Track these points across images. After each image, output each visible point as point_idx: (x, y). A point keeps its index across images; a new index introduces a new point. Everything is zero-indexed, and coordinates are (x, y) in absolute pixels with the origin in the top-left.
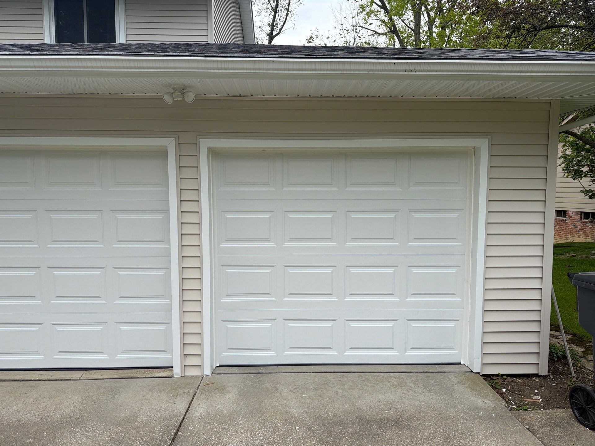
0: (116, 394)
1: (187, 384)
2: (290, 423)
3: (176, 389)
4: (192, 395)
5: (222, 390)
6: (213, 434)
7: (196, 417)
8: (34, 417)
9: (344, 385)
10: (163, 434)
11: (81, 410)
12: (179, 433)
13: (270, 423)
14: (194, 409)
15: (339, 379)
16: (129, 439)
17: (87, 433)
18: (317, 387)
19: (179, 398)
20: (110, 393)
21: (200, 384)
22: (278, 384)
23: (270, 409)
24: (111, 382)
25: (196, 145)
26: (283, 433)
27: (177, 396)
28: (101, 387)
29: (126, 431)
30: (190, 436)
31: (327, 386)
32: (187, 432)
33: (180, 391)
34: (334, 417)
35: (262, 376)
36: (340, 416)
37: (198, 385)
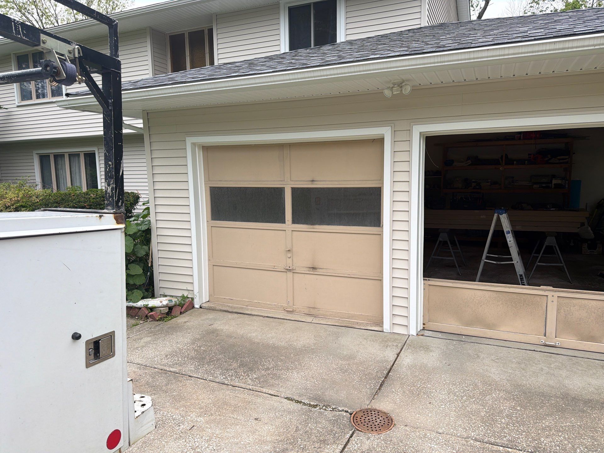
0: (339, 337)
1: (395, 339)
2: (490, 385)
3: (386, 342)
4: (400, 348)
5: (427, 349)
6: (418, 380)
7: (404, 365)
8: (283, 343)
9: (551, 364)
10: (377, 372)
11: (315, 344)
12: (390, 374)
13: (470, 381)
14: (402, 359)
15: (546, 358)
16: (352, 370)
17: (320, 360)
18: (520, 361)
19: (389, 348)
20: (334, 336)
21: (407, 340)
22: (479, 352)
23: (471, 371)
24: (334, 328)
25: (410, 131)
26: (483, 391)
27: (387, 347)
28: (327, 330)
29: (349, 364)
30: (399, 378)
31: (531, 362)
32: (397, 375)
33: (390, 344)
34: (536, 389)
35: (464, 344)
36: (544, 389)
37: (405, 342)
